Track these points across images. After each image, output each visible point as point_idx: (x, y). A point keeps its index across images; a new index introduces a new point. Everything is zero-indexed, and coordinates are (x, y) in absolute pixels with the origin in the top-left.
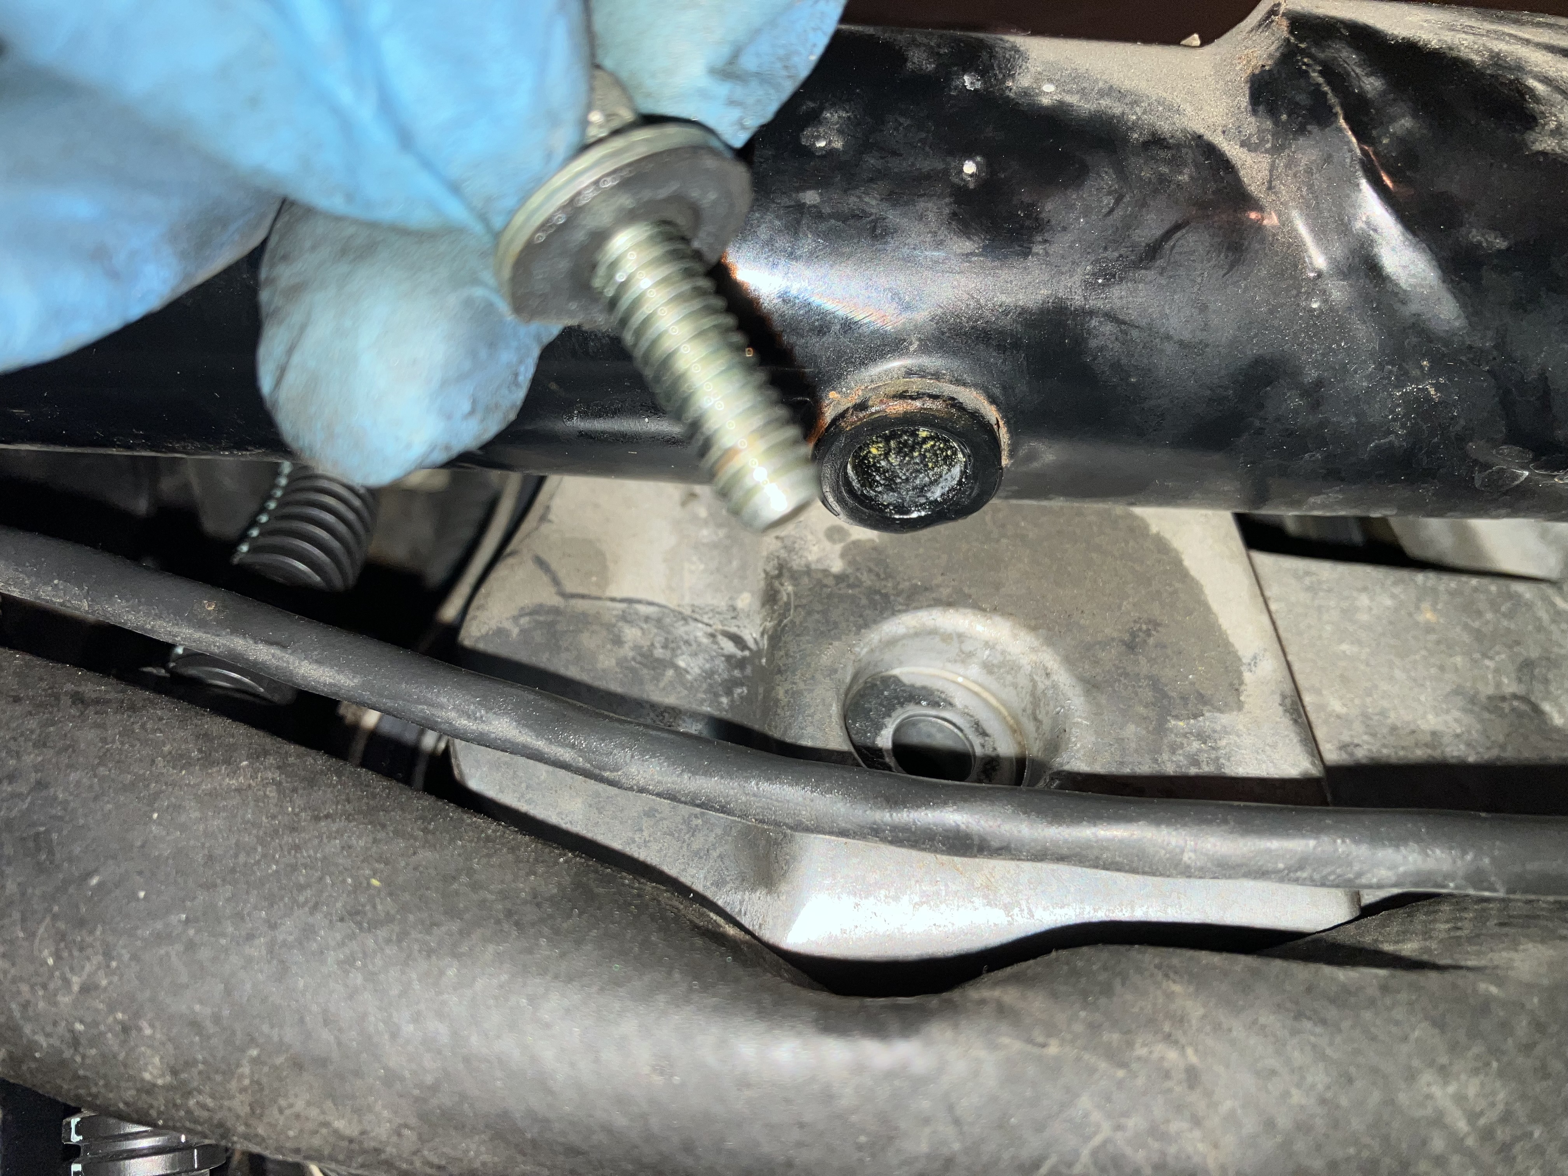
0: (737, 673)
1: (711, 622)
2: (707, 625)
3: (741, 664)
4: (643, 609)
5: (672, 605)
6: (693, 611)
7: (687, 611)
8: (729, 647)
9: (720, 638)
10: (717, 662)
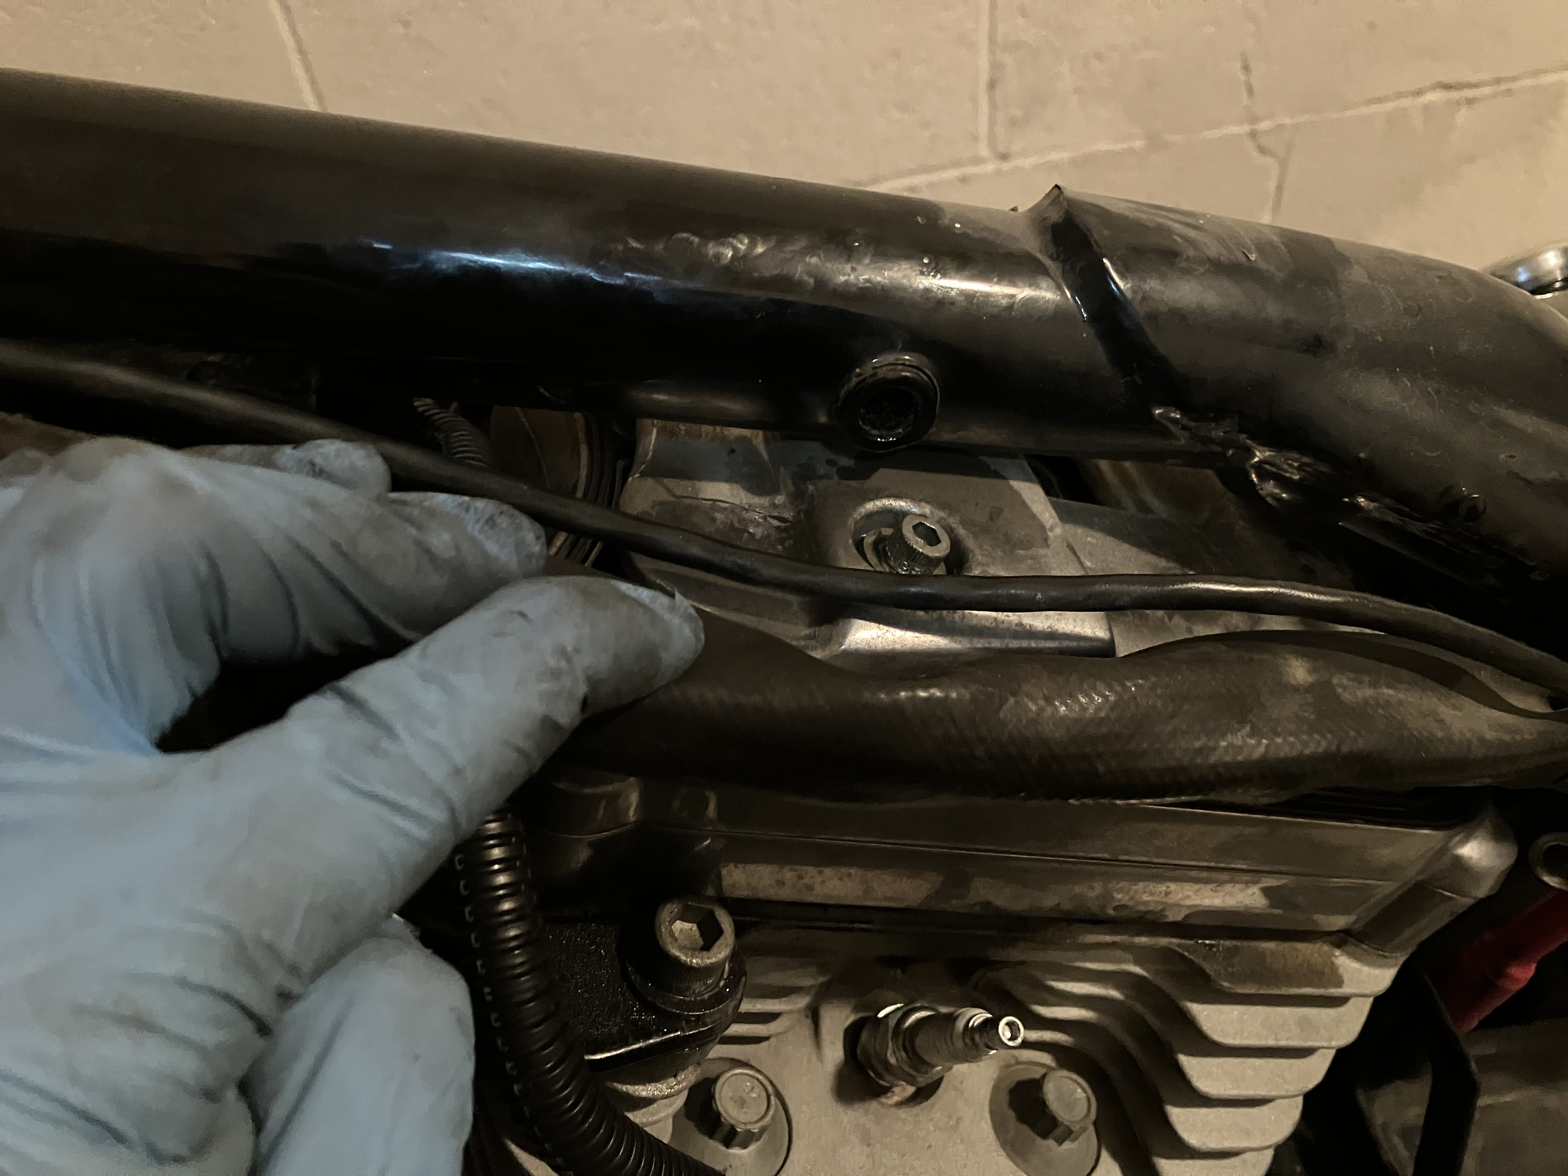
0: (784, 535)
1: (761, 512)
2: (759, 513)
3: (785, 530)
4: (722, 504)
5: (738, 503)
6: (750, 506)
7: (747, 507)
8: (776, 523)
9: (768, 518)
10: (770, 531)
